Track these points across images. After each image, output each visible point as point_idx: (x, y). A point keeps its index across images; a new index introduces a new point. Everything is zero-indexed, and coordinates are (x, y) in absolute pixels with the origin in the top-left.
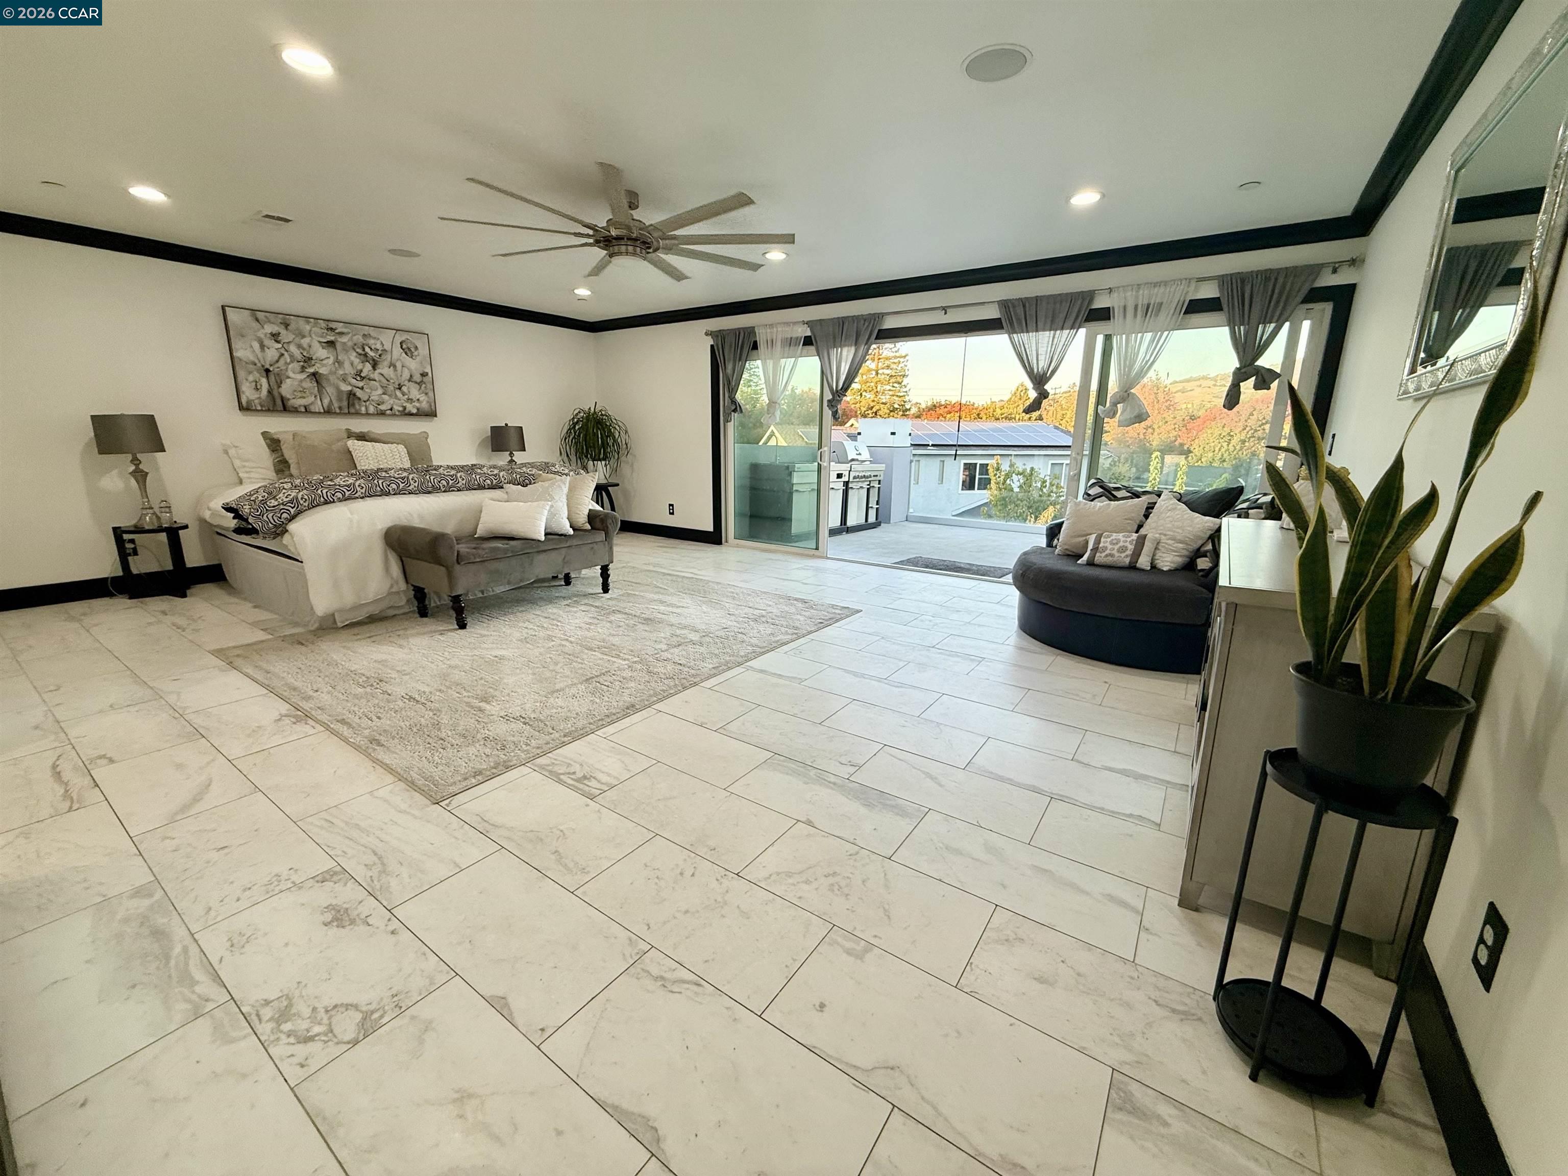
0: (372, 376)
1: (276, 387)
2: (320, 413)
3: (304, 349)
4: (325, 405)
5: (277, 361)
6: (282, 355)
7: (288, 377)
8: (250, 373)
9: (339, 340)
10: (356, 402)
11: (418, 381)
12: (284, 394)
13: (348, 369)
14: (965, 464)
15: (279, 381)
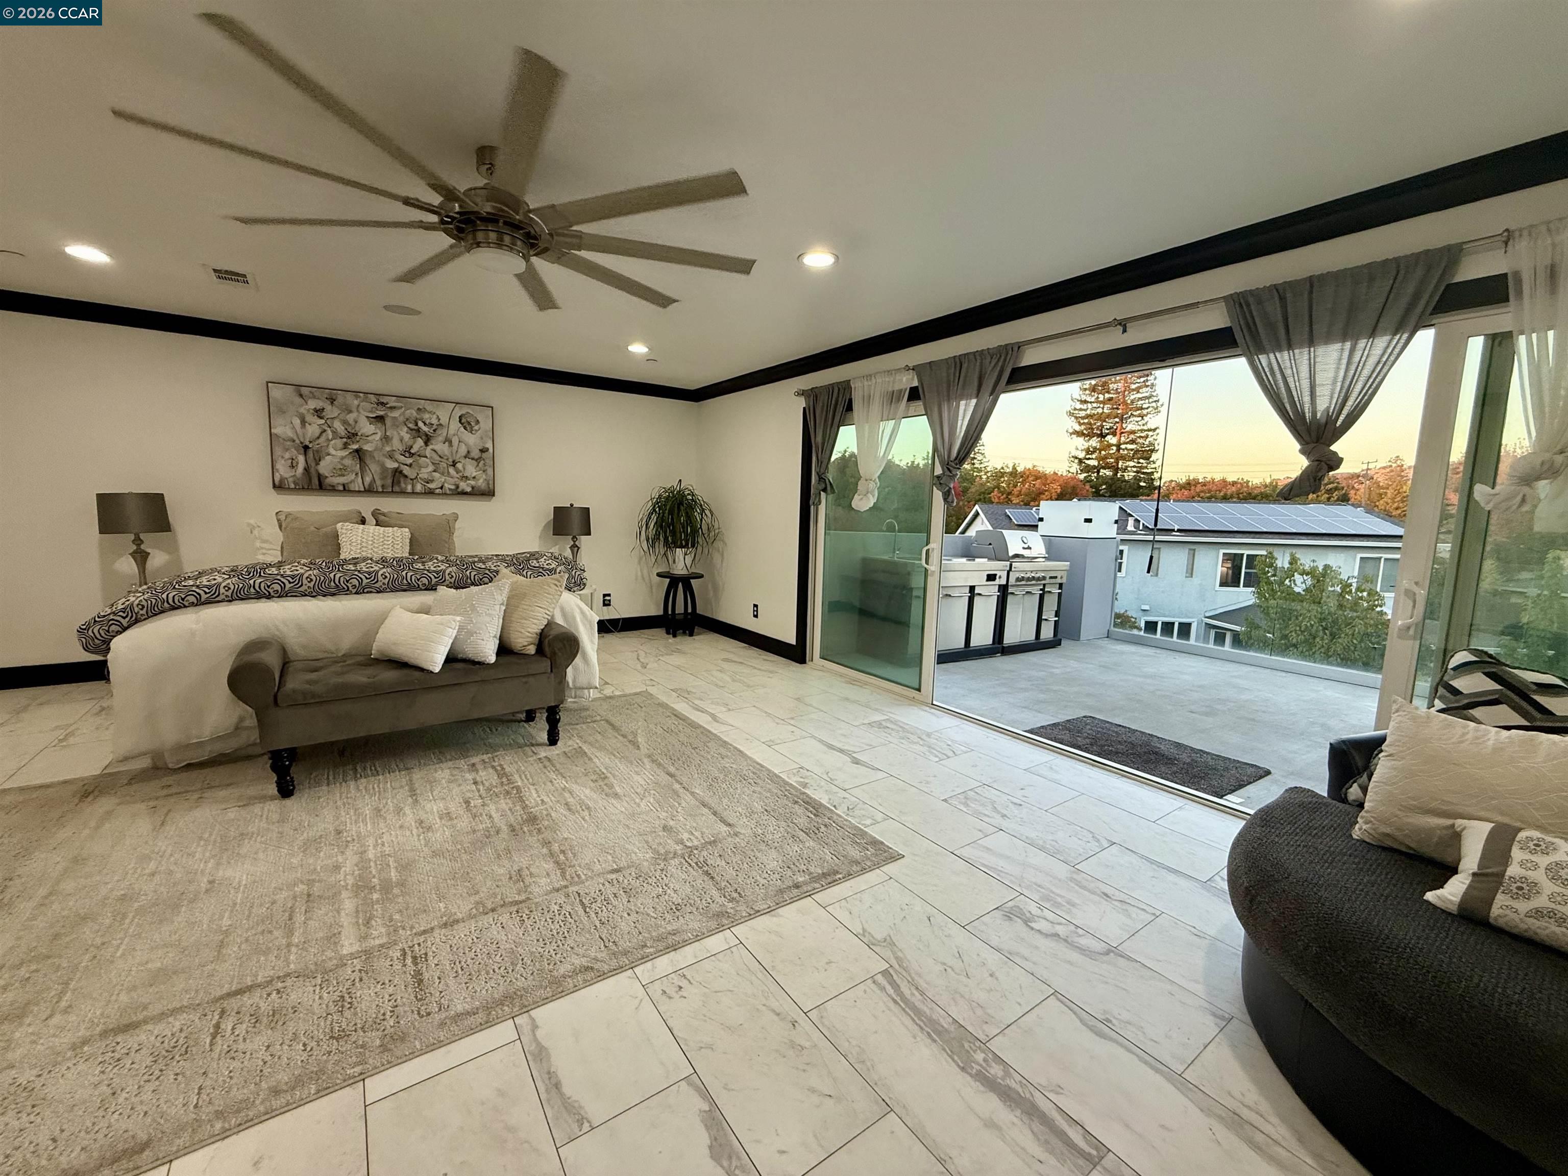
0: (422, 453)
1: (313, 464)
2: (359, 491)
3: (349, 425)
4: (366, 484)
5: (318, 438)
6: (325, 431)
7: (329, 455)
8: (287, 450)
9: (390, 414)
10: (402, 480)
11: (476, 457)
12: (321, 472)
13: (396, 444)
14: (1224, 554)
15: (317, 458)
